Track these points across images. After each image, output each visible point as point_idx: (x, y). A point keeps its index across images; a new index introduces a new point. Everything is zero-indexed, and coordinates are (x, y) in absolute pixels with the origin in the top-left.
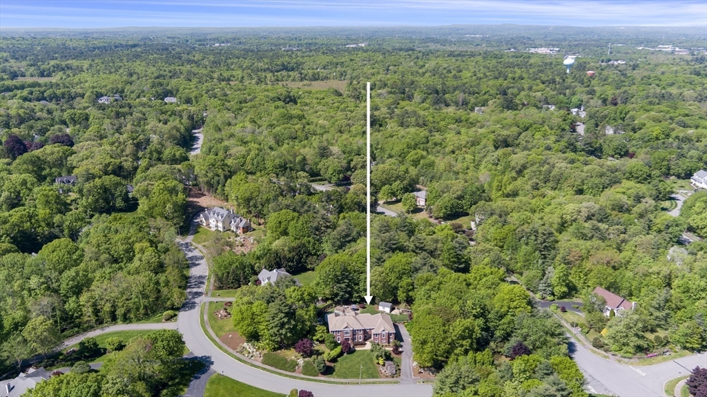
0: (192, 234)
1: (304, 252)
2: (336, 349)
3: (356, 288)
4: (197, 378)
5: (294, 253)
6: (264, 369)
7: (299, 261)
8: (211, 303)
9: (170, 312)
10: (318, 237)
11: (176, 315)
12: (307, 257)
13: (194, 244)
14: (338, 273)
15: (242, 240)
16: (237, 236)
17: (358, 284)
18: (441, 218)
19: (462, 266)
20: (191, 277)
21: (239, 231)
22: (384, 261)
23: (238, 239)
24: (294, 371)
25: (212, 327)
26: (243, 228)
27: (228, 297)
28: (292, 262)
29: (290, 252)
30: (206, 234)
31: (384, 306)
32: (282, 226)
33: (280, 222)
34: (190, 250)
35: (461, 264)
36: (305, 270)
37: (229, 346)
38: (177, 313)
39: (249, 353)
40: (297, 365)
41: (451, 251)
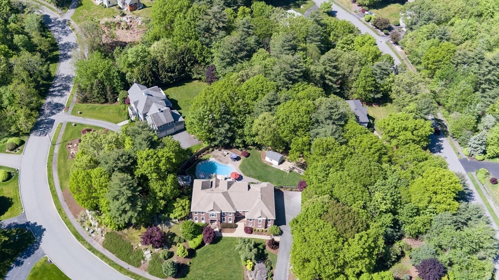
0: (74, 7)
1: (189, 60)
2: (195, 239)
3: (240, 131)
4: (19, 264)
5: (176, 61)
6: (103, 257)
7: (182, 71)
8: (69, 124)
9: (14, 140)
10: (208, 41)
11: (22, 143)
12: (192, 65)
13: (72, 23)
14: (217, 116)
15: (129, 20)
16: (124, 15)
17: (242, 127)
18: (365, 5)
19: (379, 96)
20: (56, 77)
21: (126, 9)
22: (279, 103)
23: (124, 19)
24: (138, 266)
25: (59, 170)
26: (130, 5)
27: (90, 117)
28: (173, 72)
29: (170, 58)
30: (89, 8)
31: (271, 158)
32: (167, 19)
33: (165, 13)
34: (66, 33)
35: (378, 92)
36: (189, 79)
37: (70, 208)
38: (24, 138)
39: (91, 225)
40: (143, 258)
41: (369, 79)
